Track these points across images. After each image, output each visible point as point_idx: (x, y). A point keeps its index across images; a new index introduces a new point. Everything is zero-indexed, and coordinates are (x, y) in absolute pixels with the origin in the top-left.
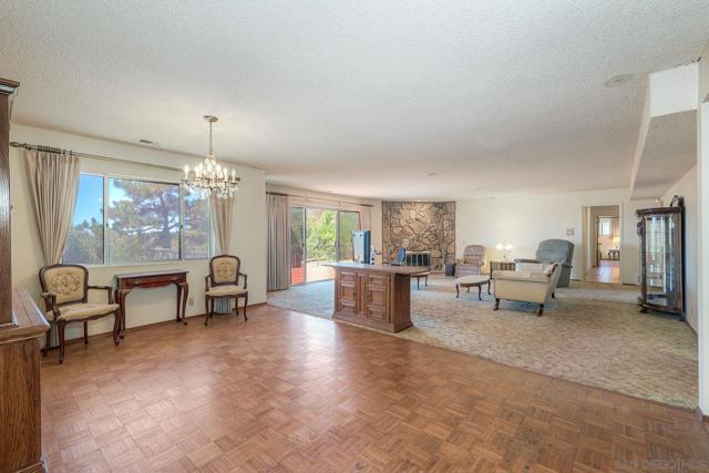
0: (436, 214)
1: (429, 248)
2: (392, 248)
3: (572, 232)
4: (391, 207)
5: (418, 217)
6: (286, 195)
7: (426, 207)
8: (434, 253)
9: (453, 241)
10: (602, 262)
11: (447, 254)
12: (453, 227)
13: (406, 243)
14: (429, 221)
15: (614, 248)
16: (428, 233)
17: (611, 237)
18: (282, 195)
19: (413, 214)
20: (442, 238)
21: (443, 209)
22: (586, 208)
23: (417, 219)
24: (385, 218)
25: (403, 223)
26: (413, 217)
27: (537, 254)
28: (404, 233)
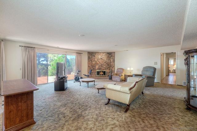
0: (108, 57)
1: (106, 69)
2: (92, 69)
3: (156, 63)
4: (91, 54)
5: (102, 58)
6: (34, 48)
7: (104, 54)
8: (107, 71)
9: (114, 66)
10: (170, 74)
11: (112, 71)
12: (114, 61)
13: (97, 67)
14: (105, 59)
15: (175, 69)
16: (105, 64)
17: (174, 65)
18: (32, 47)
19: (100, 57)
20: (110, 65)
21: (110, 55)
22: (164, 54)
23: (101, 58)
24: (89, 58)
25: (96, 60)
26: (100, 58)
27: (142, 72)
28: (96, 64)
